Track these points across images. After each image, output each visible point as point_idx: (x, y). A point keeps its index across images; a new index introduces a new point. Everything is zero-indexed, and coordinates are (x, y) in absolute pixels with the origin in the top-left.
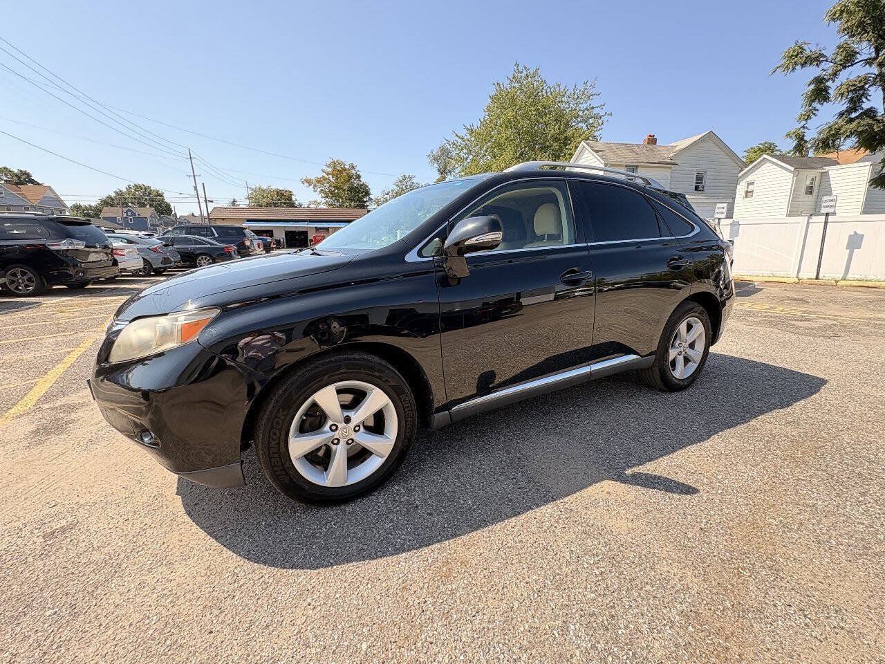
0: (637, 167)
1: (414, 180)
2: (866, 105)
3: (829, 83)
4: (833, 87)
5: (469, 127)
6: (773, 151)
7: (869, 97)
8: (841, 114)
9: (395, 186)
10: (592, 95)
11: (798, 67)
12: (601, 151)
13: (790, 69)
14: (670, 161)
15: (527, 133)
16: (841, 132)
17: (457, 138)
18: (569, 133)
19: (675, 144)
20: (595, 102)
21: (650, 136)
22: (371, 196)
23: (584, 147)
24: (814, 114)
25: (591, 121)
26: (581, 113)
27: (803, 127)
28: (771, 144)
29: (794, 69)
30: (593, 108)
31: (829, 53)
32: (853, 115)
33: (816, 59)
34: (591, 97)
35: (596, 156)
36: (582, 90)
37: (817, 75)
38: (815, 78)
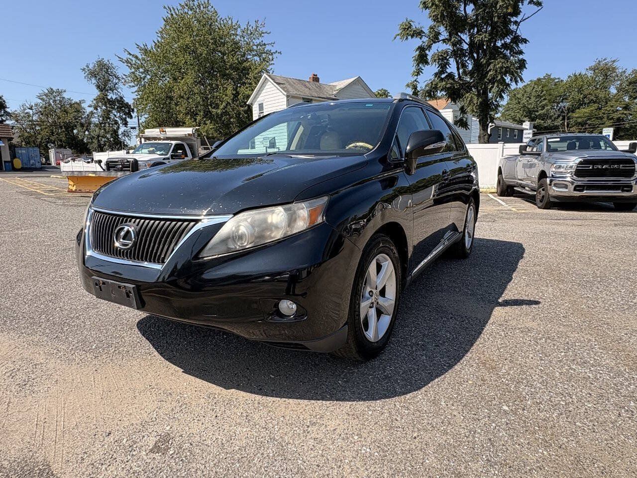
0: (312, 100)
1: (66, 95)
2: (449, 71)
3: (427, 52)
4: (430, 54)
5: (143, 47)
6: (387, 97)
7: (450, 66)
8: (436, 74)
9: (40, 101)
10: (263, 33)
11: (409, 37)
12: (282, 84)
13: (405, 39)
14: (334, 97)
15: (206, 59)
16: (438, 86)
17: (131, 57)
18: (246, 64)
19: (334, 84)
20: (266, 39)
21: (314, 75)
22: (7, 110)
23: (266, 79)
24: (421, 72)
25: (264, 55)
26: (255, 47)
27: (415, 81)
28: (386, 91)
29: (407, 38)
30: (265, 44)
31: (426, 30)
32: (443, 76)
33: (419, 33)
34: (263, 35)
35: (279, 87)
36: (254, 27)
37: (420, 45)
38: (419, 47)
